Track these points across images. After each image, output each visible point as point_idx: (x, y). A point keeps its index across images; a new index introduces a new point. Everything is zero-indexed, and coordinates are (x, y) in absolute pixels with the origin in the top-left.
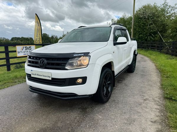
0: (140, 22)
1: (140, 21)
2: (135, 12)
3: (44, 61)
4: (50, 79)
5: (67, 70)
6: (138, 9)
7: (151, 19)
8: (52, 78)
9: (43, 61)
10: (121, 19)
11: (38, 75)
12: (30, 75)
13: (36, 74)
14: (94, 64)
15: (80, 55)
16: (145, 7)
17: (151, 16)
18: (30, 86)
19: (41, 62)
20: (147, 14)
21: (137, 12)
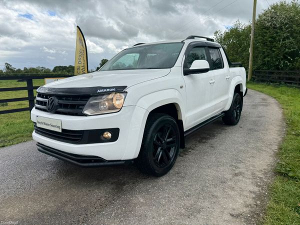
0: (264, 34)
1: (266, 33)
2: (257, 17)
4: (60, 131)
5: (86, 115)
6: (263, 12)
7: (287, 28)
8: (62, 129)
10: (232, 31)
11: (45, 124)
12: (36, 124)
13: (42, 123)
14: (133, 106)
15: (108, 90)
16: (275, 7)
17: (287, 24)
18: (39, 143)
19: (50, 103)
20: (279, 20)
21: (259, 16)
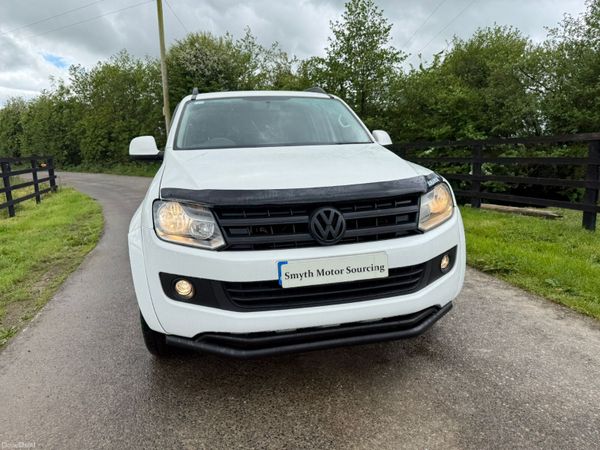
3: (336, 216)
5: (422, 232)
8: (390, 270)
9: (332, 216)
11: (321, 273)
12: (276, 284)
13: (311, 274)
17: (222, 72)
21: (172, 51)
